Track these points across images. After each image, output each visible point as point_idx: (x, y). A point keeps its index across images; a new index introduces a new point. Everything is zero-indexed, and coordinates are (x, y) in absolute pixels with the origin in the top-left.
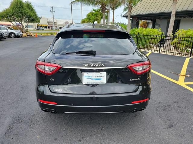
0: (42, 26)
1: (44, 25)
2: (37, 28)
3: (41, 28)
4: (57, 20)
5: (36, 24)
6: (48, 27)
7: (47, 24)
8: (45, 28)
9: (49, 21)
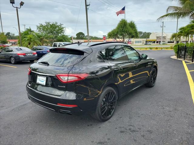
0: (150, 41)
1: (152, 40)
2: (145, 43)
3: (150, 43)
4: (168, 34)
5: (145, 39)
6: (156, 42)
7: (156, 38)
8: (153, 43)
9: (158, 36)
